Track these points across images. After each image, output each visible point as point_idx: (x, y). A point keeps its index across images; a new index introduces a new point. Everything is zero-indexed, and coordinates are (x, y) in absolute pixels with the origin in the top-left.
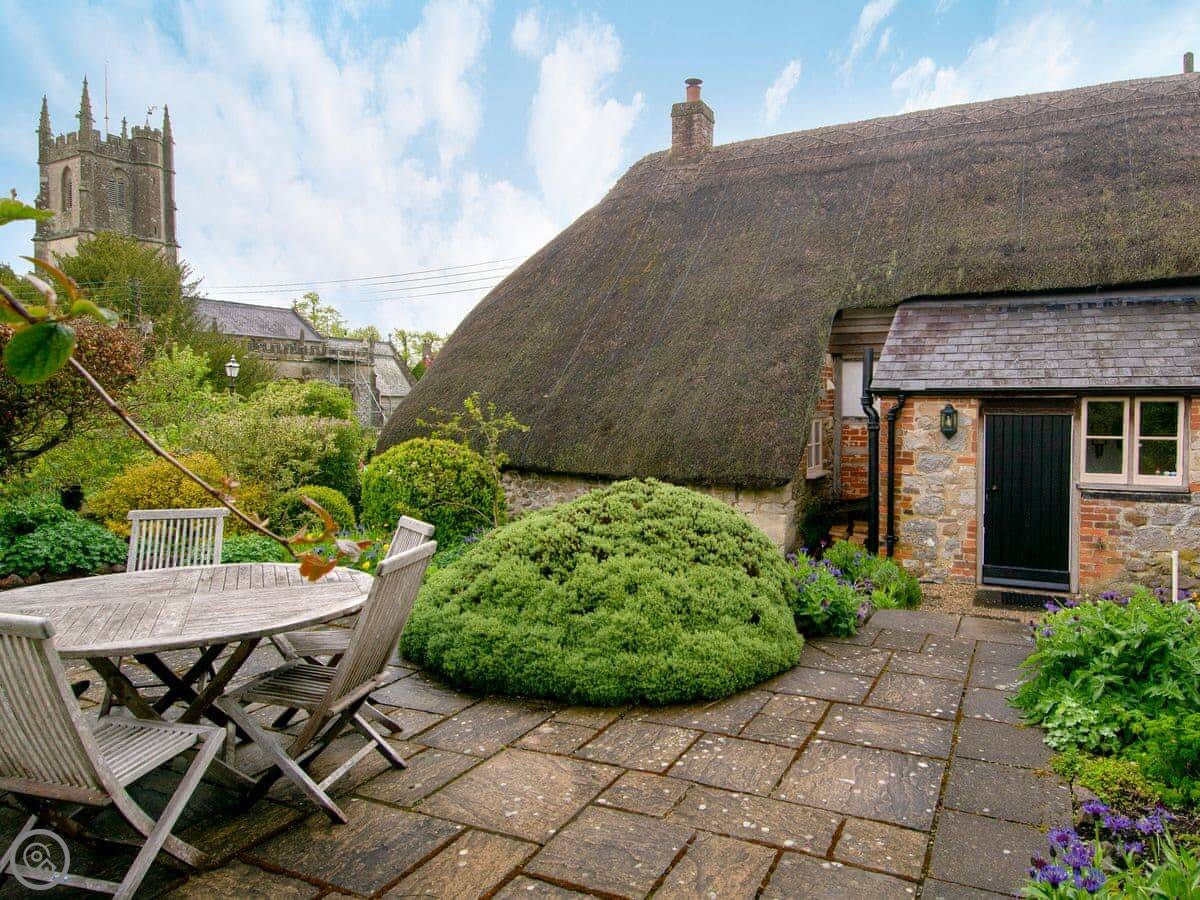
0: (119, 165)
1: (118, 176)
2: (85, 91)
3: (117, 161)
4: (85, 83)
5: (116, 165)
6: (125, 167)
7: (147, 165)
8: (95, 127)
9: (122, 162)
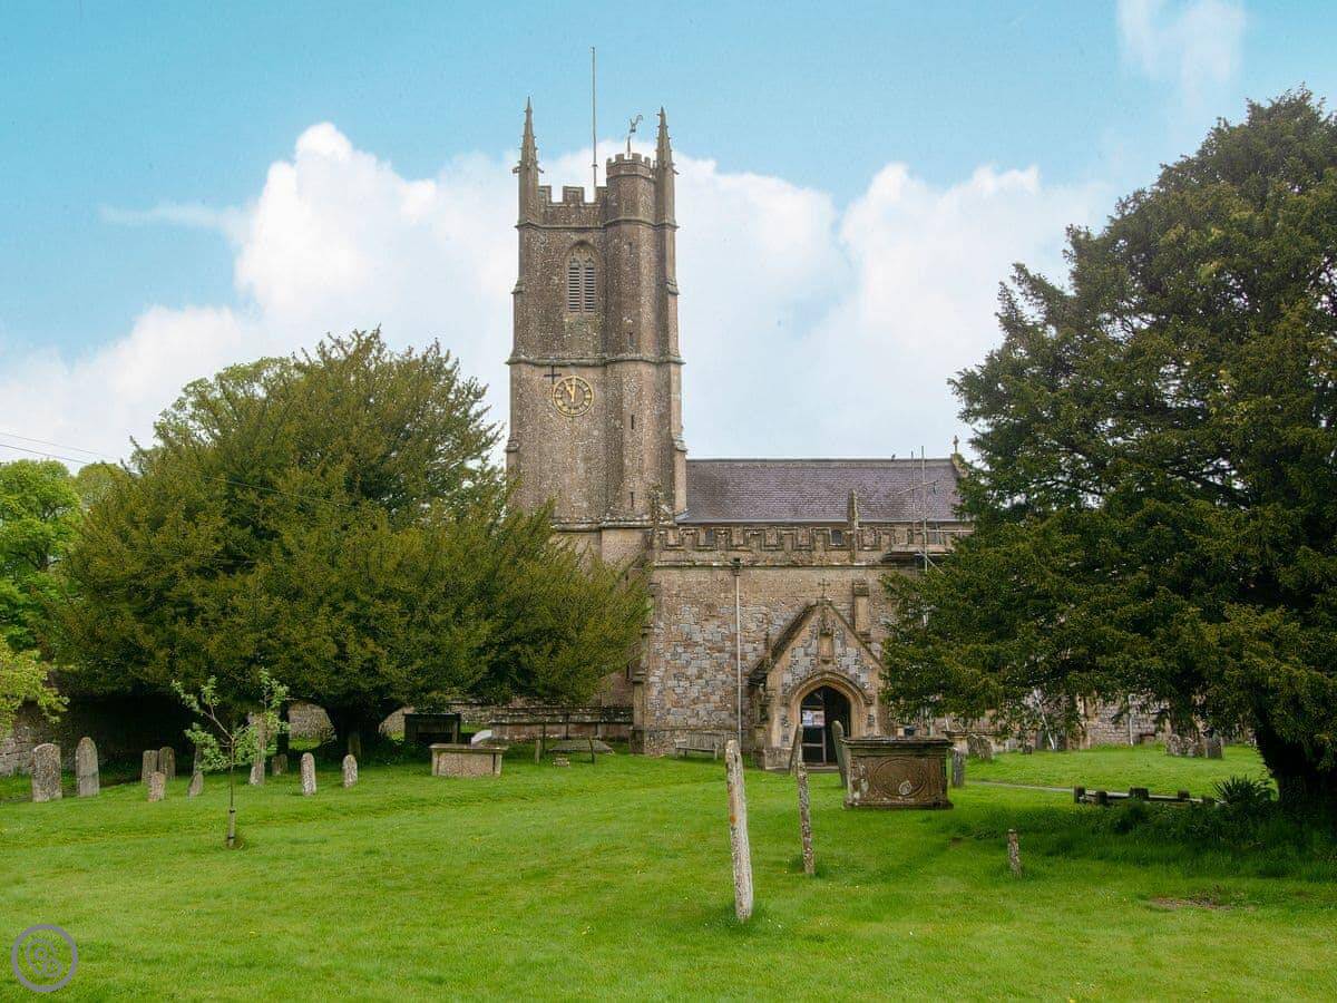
0: (583, 237)
1: (582, 257)
2: (528, 124)
3: (577, 230)
4: (529, 112)
5: (575, 237)
6: (590, 238)
7: (617, 223)
8: (542, 181)
9: (584, 230)
